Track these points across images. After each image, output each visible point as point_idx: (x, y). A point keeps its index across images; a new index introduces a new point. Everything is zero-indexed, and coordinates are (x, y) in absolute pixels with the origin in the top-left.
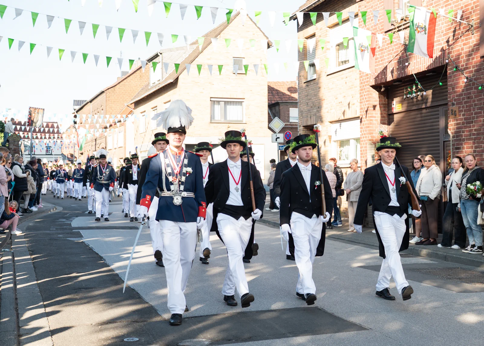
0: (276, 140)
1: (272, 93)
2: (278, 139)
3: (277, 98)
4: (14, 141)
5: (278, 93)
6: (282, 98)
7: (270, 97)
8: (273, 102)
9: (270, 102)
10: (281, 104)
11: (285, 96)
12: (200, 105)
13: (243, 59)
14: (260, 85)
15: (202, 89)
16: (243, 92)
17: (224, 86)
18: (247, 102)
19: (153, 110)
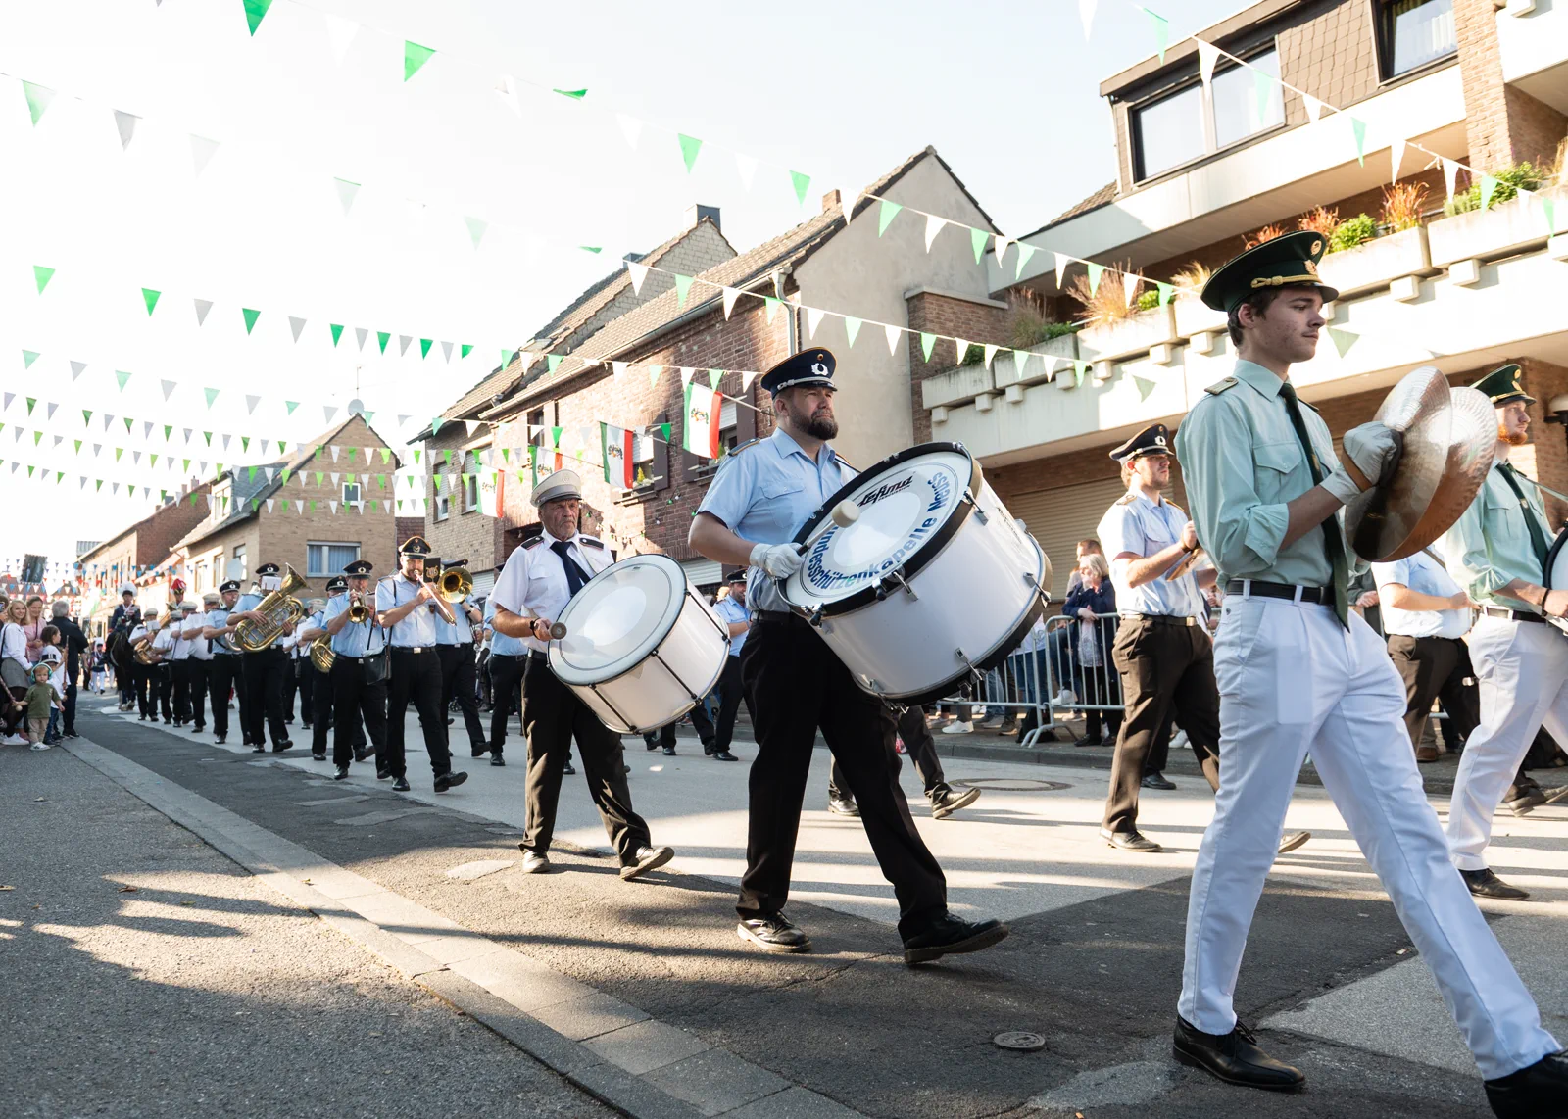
12: (291, 551)
13: (359, 485)
14: (385, 523)
15: (294, 529)
16: (357, 533)
17: (329, 523)
18: (363, 548)
19: (216, 558)
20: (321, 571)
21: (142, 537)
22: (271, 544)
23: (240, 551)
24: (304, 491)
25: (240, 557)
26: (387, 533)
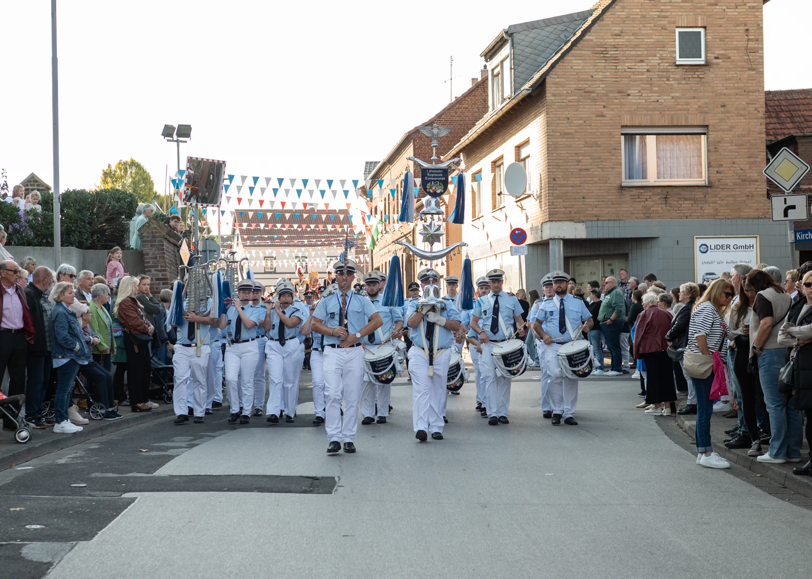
0: (786, 215)
1: (778, 117)
2: (790, 211)
3: (792, 128)
4: (153, 237)
5: (792, 117)
6: (803, 128)
7: (772, 126)
8: (780, 138)
9: (772, 138)
10: (799, 141)
11: (809, 124)
12: (597, 145)
13: (702, 30)
14: (747, 92)
15: (601, 109)
16: (702, 111)
17: (654, 97)
18: (712, 135)
19: (496, 165)
20: (644, 176)
21: (420, 147)
22: (565, 135)
23: (524, 153)
24: (615, 47)
25: (524, 160)
26: (751, 108)
